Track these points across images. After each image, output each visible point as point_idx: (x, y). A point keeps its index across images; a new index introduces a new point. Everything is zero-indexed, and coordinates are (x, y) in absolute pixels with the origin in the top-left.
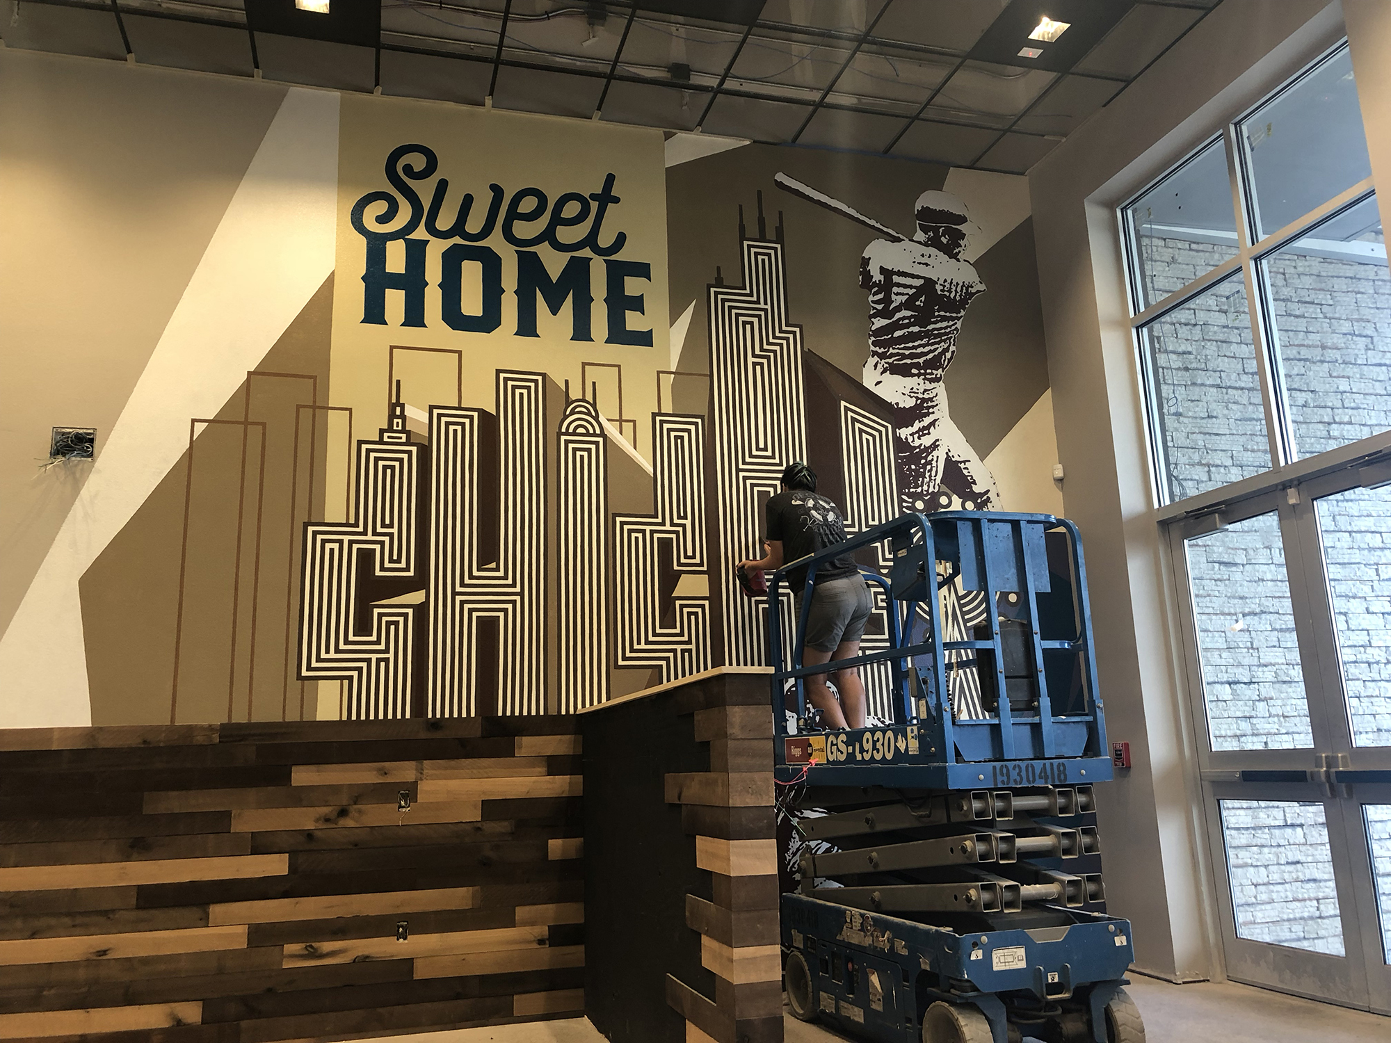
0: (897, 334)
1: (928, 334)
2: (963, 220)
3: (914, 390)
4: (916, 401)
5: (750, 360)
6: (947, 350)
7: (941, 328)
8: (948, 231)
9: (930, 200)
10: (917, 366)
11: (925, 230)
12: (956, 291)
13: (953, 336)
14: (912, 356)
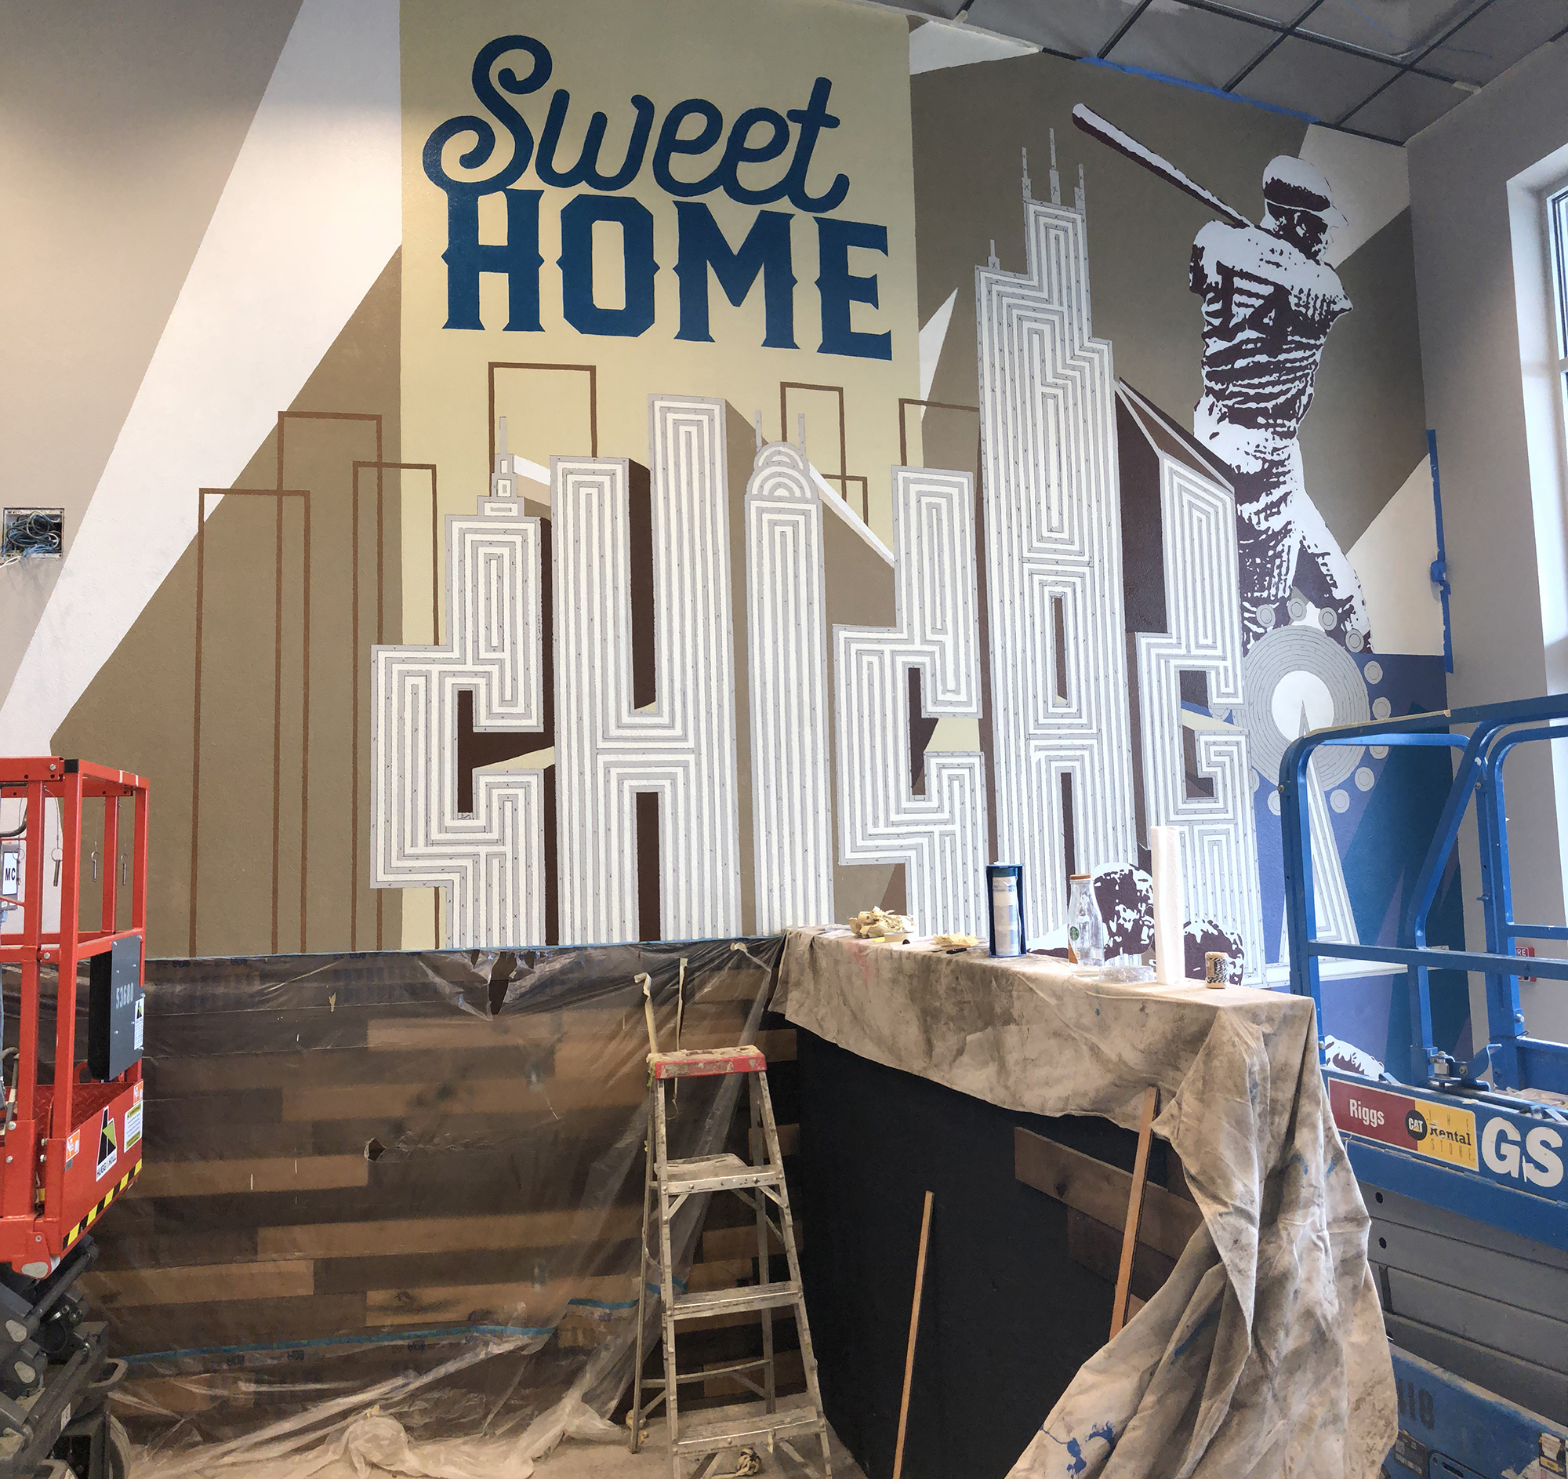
0: (1240, 363)
1: (1279, 367)
2: (1323, 203)
3: (1260, 449)
4: (1263, 464)
5: (1039, 389)
6: (1302, 392)
7: (1295, 360)
8: (1305, 218)
9: (1281, 169)
10: (1263, 412)
11: (1276, 213)
12: (1314, 307)
13: (1310, 371)
14: (1259, 398)
